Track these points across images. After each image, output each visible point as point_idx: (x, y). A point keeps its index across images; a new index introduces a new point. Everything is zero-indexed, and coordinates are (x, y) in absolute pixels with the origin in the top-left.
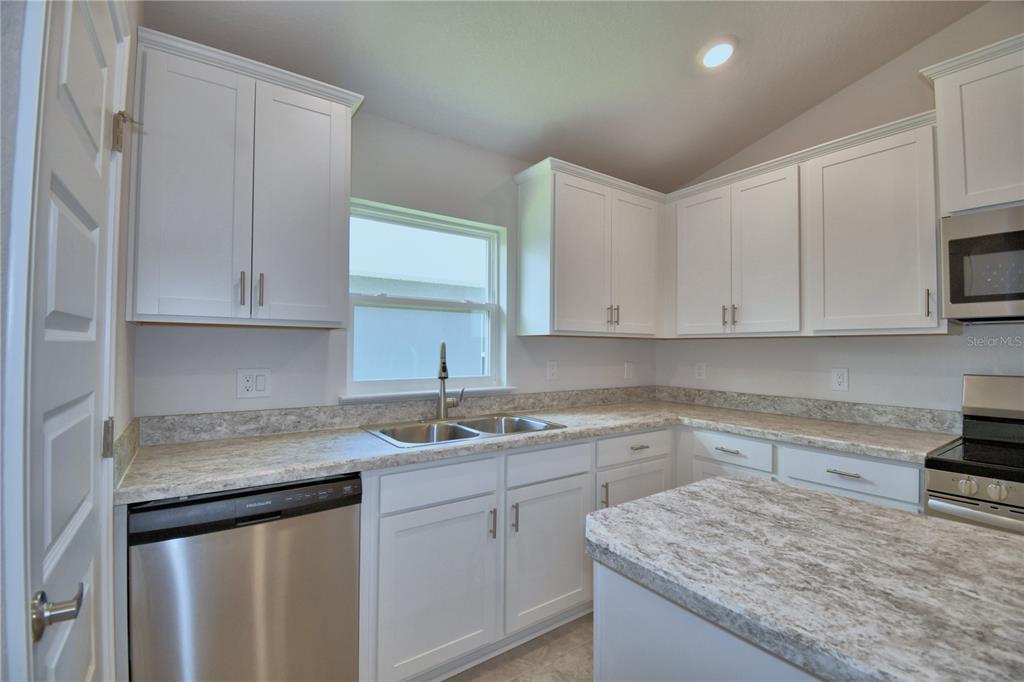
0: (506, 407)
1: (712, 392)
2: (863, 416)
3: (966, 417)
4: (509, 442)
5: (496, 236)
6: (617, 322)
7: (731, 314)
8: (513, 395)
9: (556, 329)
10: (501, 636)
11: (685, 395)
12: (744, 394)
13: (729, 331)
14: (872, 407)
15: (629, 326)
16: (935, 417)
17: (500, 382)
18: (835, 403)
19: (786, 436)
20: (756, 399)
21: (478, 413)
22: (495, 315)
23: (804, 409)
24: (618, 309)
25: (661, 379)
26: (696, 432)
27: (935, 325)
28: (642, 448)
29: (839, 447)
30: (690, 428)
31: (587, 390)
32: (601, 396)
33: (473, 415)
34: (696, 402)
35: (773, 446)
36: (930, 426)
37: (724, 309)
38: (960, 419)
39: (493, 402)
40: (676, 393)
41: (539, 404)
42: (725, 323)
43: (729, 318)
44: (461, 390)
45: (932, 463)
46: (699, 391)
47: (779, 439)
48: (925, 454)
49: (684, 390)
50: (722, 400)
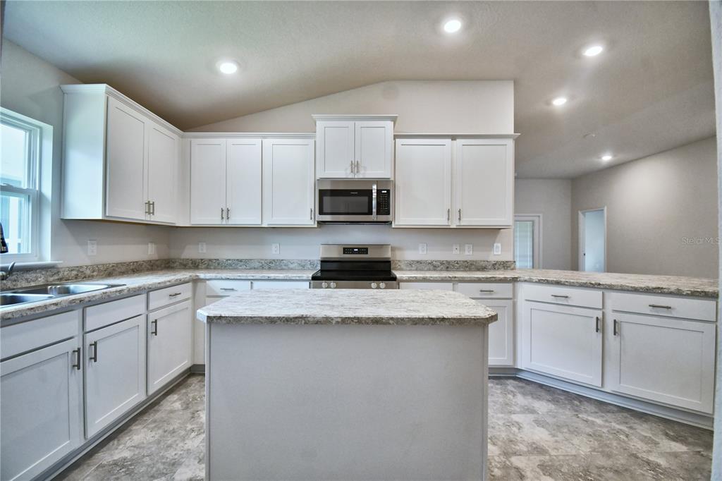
0: (51, 279)
1: (210, 260)
2: (285, 265)
3: (322, 261)
4: (89, 297)
5: (39, 130)
6: (153, 213)
7: (226, 213)
8: (58, 268)
9: (107, 215)
10: (83, 442)
11: (192, 263)
12: (230, 260)
13: (224, 223)
14: (289, 261)
15: (160, 217)
16: (312, 263)
17: (41, 259)
18: (274, 260)
19: (258, 275)
20: (236, 262)
21: (24, 286)
22: (37, 201)
23: (261, 265)
24: (153, 204)
25: (174, 254)
26: (207, 282)
27: (313, 223)
28: (176, 294)
29: (280, 278)
30: (205, 280)
31: (121, 263)
32: (131, 267)
33: (19, 286)
34: (200, 267)
35: (252, 283)
36: (309, 267)
37: (222, 211)
38: (319, 262)
39: (39, 275)
40: (185, 263)
41: (81, 275)
42: (222, 218)
43: (225, 216)
44: (10, 265)
45: (314, 278)
46: (202, 260)
47: (254, 278)
48: (311, 275)
49: (191, 260)
50: (216, 265)
